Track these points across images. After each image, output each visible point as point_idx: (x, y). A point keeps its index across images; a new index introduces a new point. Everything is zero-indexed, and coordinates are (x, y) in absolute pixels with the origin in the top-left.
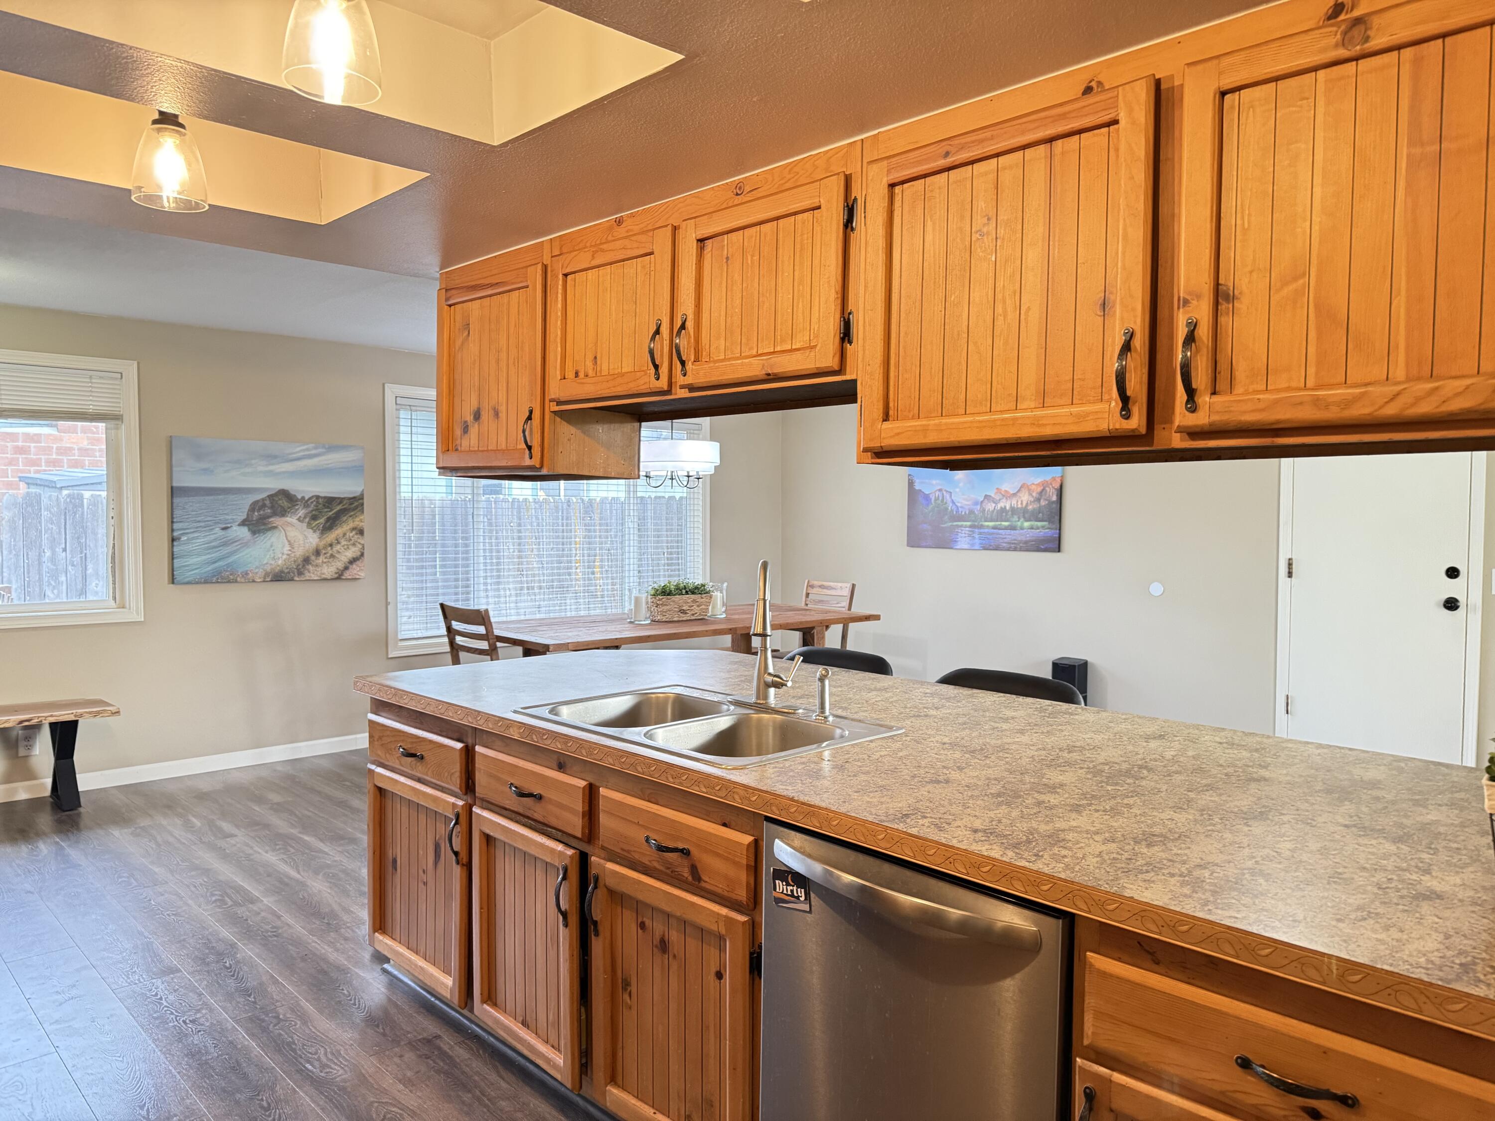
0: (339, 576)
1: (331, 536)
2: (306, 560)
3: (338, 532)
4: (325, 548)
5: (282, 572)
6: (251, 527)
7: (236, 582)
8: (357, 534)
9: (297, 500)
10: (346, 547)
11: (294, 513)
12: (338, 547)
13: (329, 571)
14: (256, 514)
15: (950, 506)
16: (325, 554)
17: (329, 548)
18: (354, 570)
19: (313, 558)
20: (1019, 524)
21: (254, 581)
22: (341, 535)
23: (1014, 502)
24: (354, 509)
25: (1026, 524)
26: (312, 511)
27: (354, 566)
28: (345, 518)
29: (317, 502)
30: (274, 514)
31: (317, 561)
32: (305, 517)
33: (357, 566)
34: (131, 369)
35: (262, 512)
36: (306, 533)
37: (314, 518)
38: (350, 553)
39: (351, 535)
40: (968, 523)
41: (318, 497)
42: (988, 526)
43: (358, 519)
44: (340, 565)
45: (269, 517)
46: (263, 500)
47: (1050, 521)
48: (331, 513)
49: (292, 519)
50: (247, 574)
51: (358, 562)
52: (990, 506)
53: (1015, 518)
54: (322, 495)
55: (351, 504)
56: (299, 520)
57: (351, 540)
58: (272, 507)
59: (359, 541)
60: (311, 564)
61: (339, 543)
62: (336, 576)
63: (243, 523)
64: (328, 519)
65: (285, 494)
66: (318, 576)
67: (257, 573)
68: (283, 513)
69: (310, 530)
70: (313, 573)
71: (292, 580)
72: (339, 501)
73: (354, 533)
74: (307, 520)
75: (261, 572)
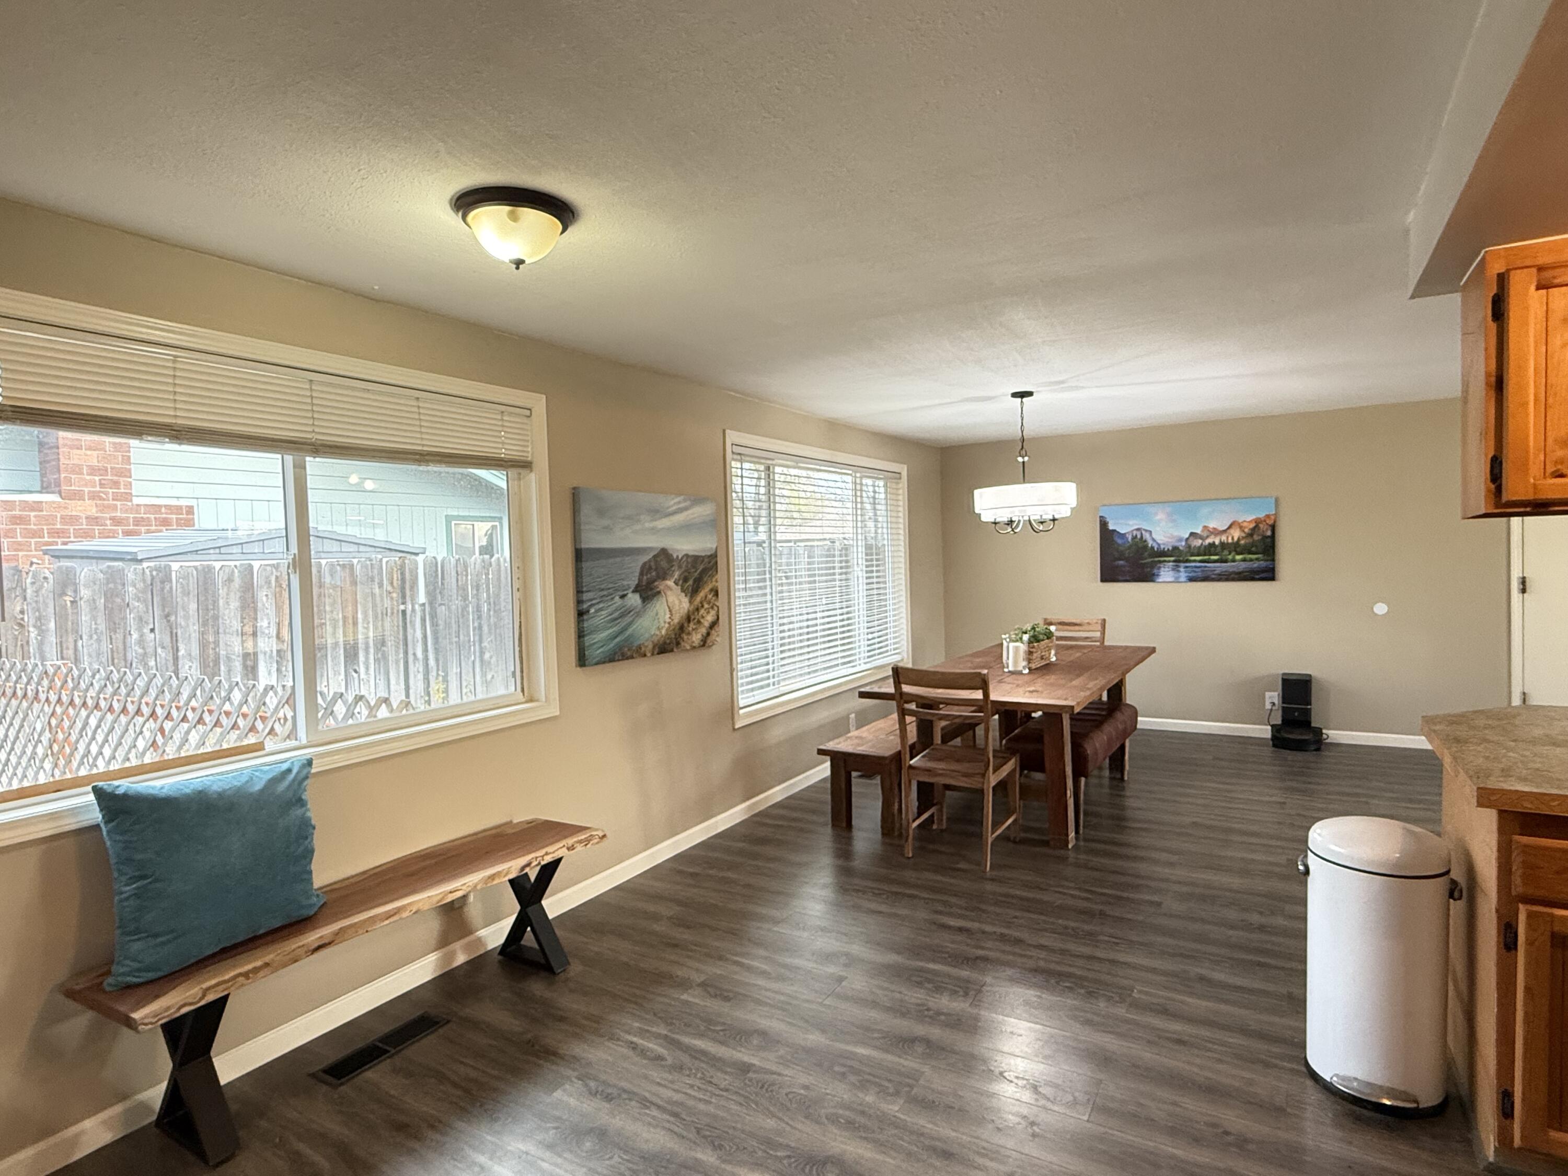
0: (703, 644)
1: (698, 599)
2: (682, 628)
3: (702, 594)
4: (694, 612)
5: (665, 643)
6: (641, 593)
7: (633, 657)
8: (714, 596)
9: (674, 560)
10: (707, 610)
11: (672, 576)
12: (702, 612)
13: (696, 638)
14: (645, 577)
15: (1150, 543)
16: (694, 620)
17: (696, 613)
18: (713, 636)
19: (686, 625)
20: (1230, 557)
21: (645, 655)
22: (704, 598)
23: (1224, 538)
24: (712, 568)
25: (1238, 557)
26: (684, 572)
27: (713, 631)
28: (706, 579)
29: (687, 562)
30: (658, 577)
31: (689, 628)
32: (679, 580)
33: (715, 630)
34: (538, 403)
35: (649, 576)
36: (681, 598)
37: (685, 580)
38: (710, 618)
39: (710, 597)
40: (1172, 559)
41: (687, 556)
42: (1195, 561)
43: (714, 580)
44: (704, 631)
45: (655, 581)
46: (649, 561)
47: (1263, 553)
48: (696, 574)
49: (671, 583)
50: (640, 648)
51: (716, 627)
52: (1198, 543)
53: (1226, 552)
54: (691, 553)
55: (710, 563)
56: (675, 583)
57: (710, 603)
58: (656, 570)
59: (715, 603)
60: (684, 631)
61: (703, 606)
62: (701, 643)
63: (636, 590)
64: (695, 581)
65: (665, 553)
66: (689, 644)
67: (647, 646)
68: (664, 576)
69: (683, 594)
70: (687, 642)
71: (672, 651)
72: (701, 560)
73: (712, 594)
74: (681, 582)
75: (650, 645)
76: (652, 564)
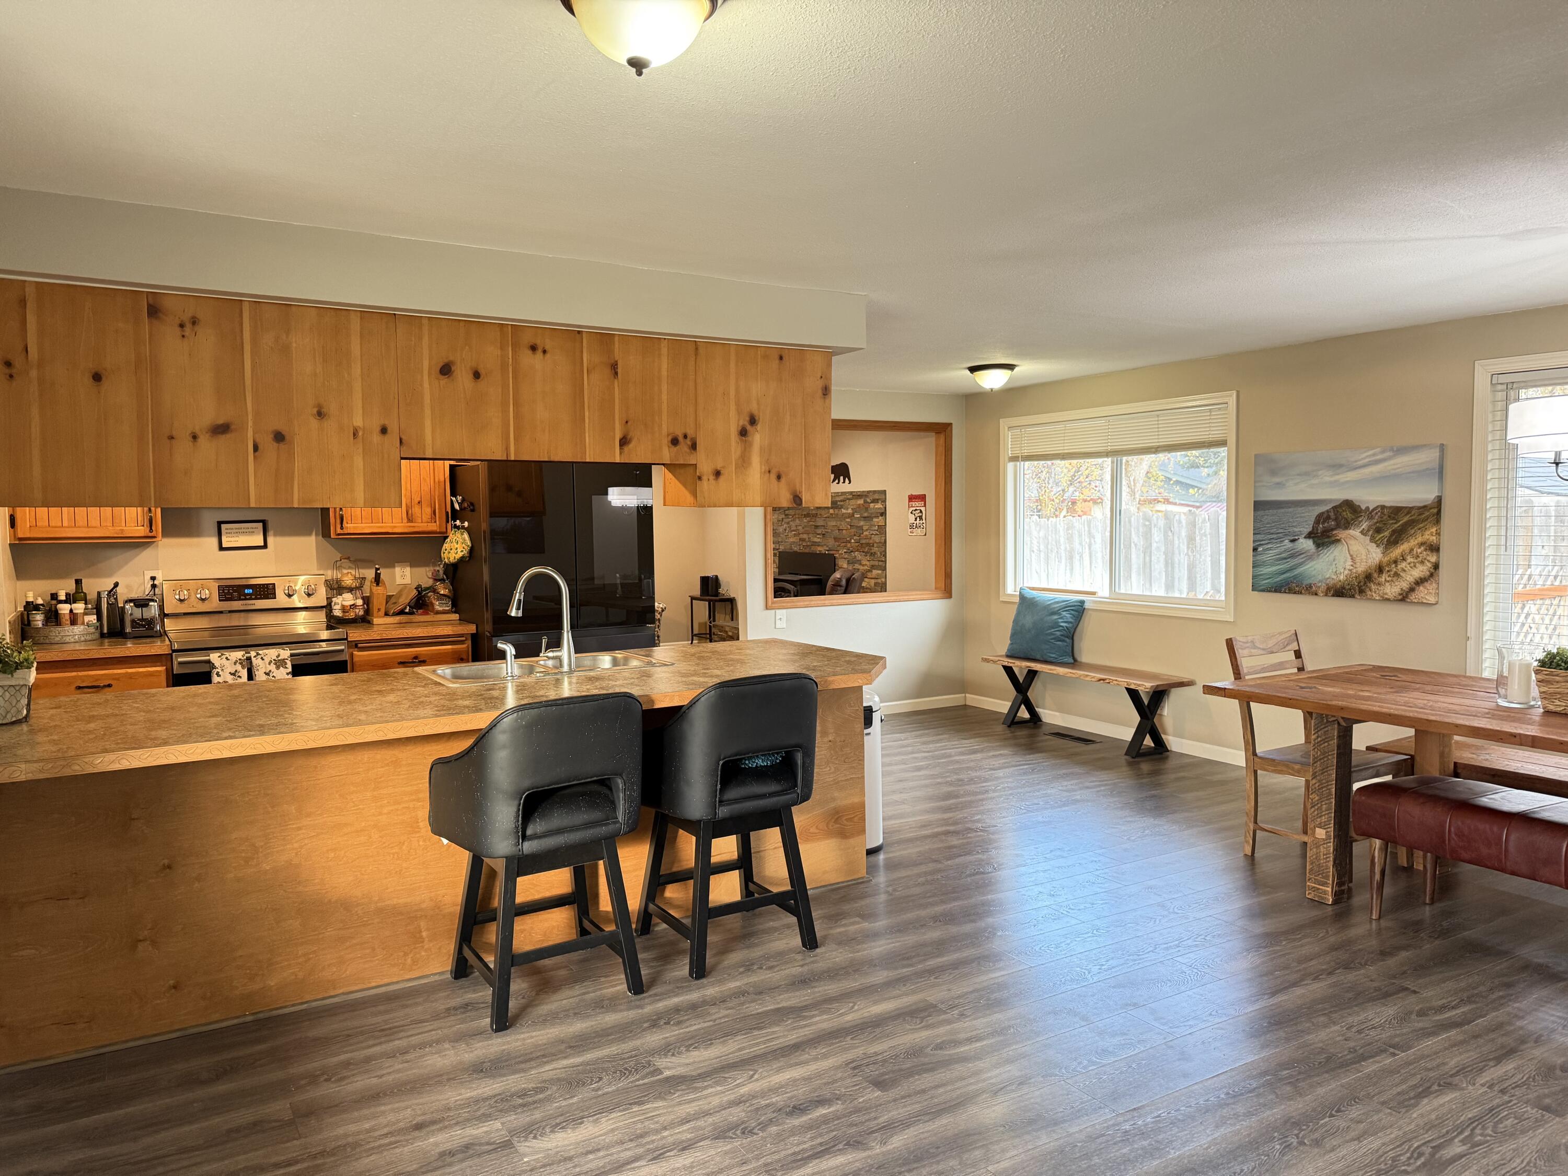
0: (1403, 598)
1: (1396, 552)
2: (1368, 577)
3: (1404, 547)
4: (1389, 564)
5: (1343, 588)
7: (1301, 593)
8: (1426, 550)
9: (1361, 511)
10: (1412, 565)
11: (1358, 526)
12: (1403, 565)
13: (1392, 590)
14: (1321, 526)
16: (1388, 571)
17: (1393, 566)
18: (1423, 593)
19: (1375, 575)
21: (1316, 594)
22: (1407, 551)
24: (1423, 521)
26: (1377, 523)
27: (1421, 588)
28: (1413, 531)
29: (1382, 513)
30: (1338, 526)
31: (1380, 579)
32: (1368, 530)
33: (1425, 587)
34: (1232, 400)
35: (1326, 524)
36: (1369, 548)
37: (1378, 531)
38: (1420, 571)
39: (1419, 551)
41: (1383, 507)
43: (1428, 532)
44: (1405, 585)
45: (1332, 530)
46: (1328, 511)
48: (1396, 526)
49: (1355, 532)
50: (1311, 587)
51: (1426, 584)
54: (1387, 504)
55: (1420, 514)
56: (1362, 532)
57: (1418, 556)
58: (1336, 519)
59: (1428, 558)
60: (1373, 581)
61: (1404, 559)
62: (1400, 597)
63: (1309, 536)
64: (1394, 532)
65: (1348, 504)
66: (1379, 595)
67: (1319, 587)
68: (1347, 525)
69: (1374, 545)
70: (1375, 592)
71: (1353, 596)
72: (1406, 511)
73: (1422, 548)
74: (1370, 533)
75: (1323, 587)
76: (1332, 514)
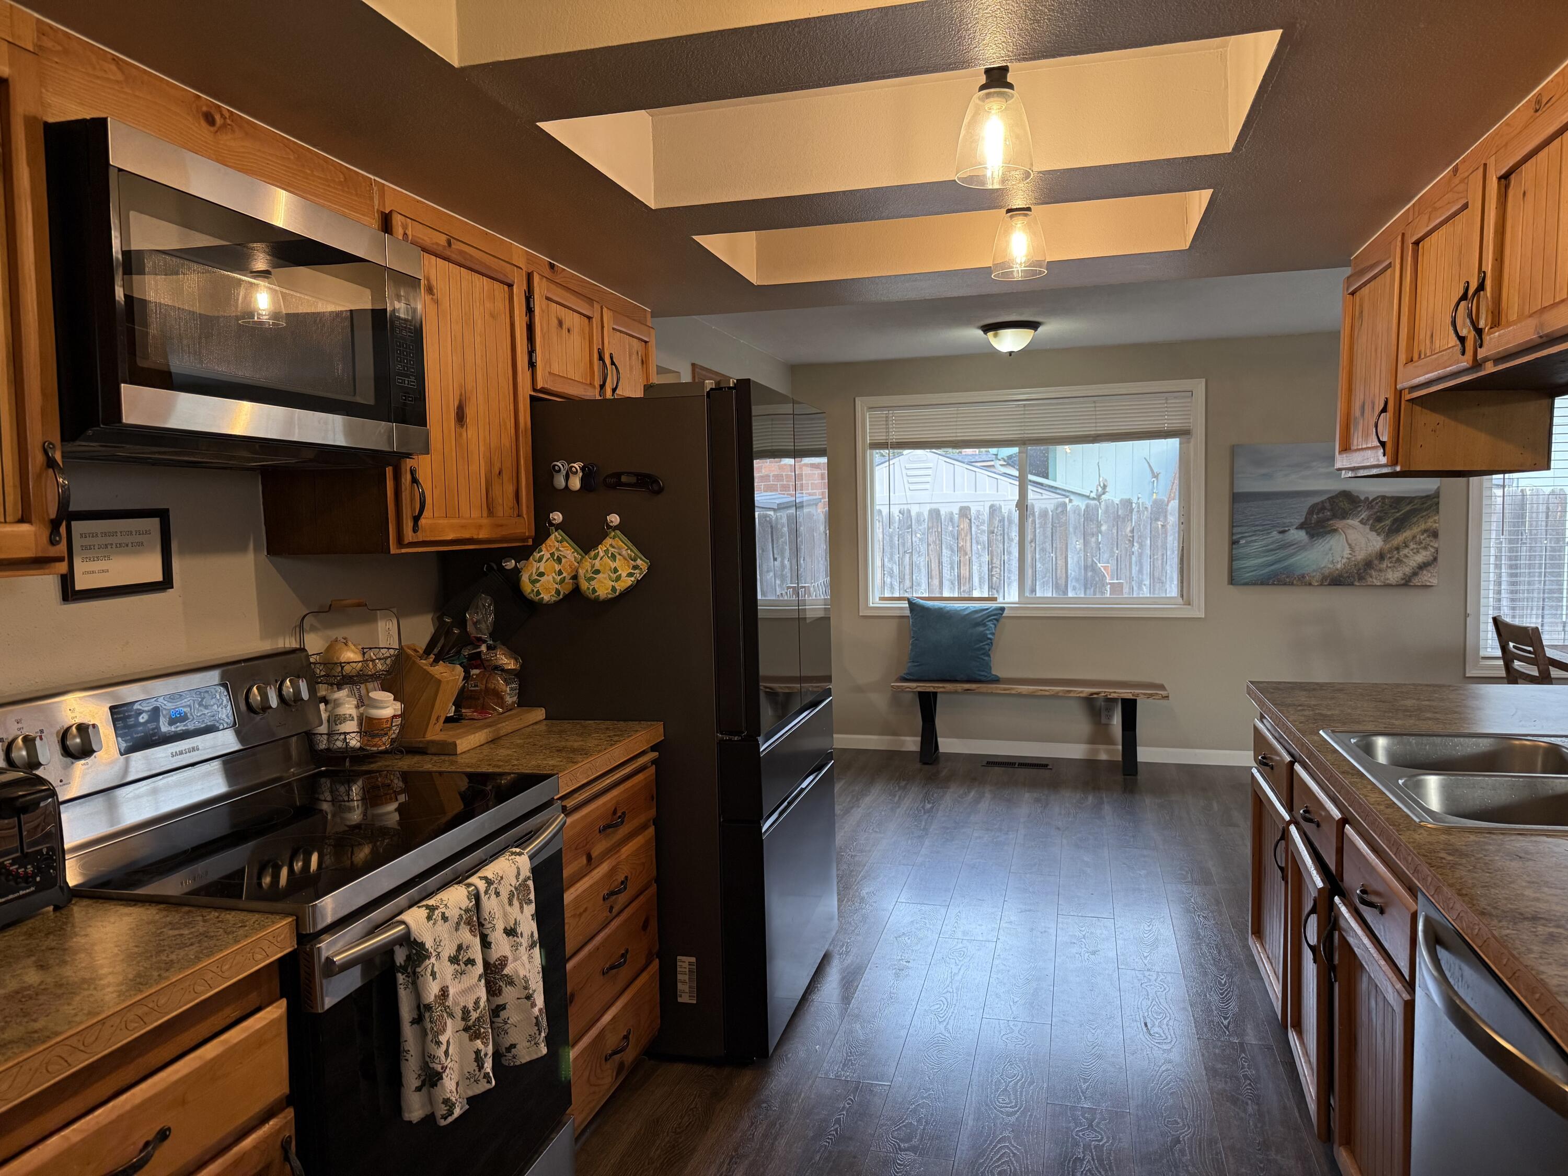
0: (1406, 583)
1: (1399, 539)
2: (1368, 564)
3: (1407, 534)
4: (1390, 551)
5: (1341, 576)
6: (1309, 530)
7: (1292, 584)
8: (1429, 536)
9: (1360, 501)
10: (1415, 551)
11: (1356, 515)
12: (1406, 551)
13: (1394, 576)
14: (1315, 516)
16: (1390, 558)
17: (1395, 552)
18: (1426, 577)
19: (1376, 562)
21: (1310, 584)
22: (1411, 537)
24: (1426, 509)
26: (1377, 512)
27: (1425, 572)
28: (1416, 519)
29: (1383, 503)
30: (1334, 516)
31: (1382, 566)
32: (1368, 520)
33: (1429, 571)
34: (1199, 387)
35: (1321, 515)
36: (1369, 537)
37: (1379, 520)
38: (1420, 558)
39: (1422, 537)
41: (1384, 497)
43: (1431, 520)
44: (1408, 570)
45: (1328, 520)
46: (1322, 502)
48: (1398, 515)
49: (1354, 522)
50: (1303, 577)
51: (1429, 568)
54: (1387, 495)
55: (1423, 504)
56: (1361, 522)
57: (1421, 543)
58: (1332, 510)
59: (1432, 544)
60: (1373, 568)
61: (1407, 546)
62: (1403, 582)
63: (1301, 527)
64: (1395, 520)
65: (1347, 496)
66: (1381, 581)
67: (1314, 577)
68: (1344, 515)
69: (1374, 533)
70: (1376, 578)
71: (1352, 584)
72: (1408, 501)
73: (1425, 535)
74: (1371, 522)
75: (1318, 576)
